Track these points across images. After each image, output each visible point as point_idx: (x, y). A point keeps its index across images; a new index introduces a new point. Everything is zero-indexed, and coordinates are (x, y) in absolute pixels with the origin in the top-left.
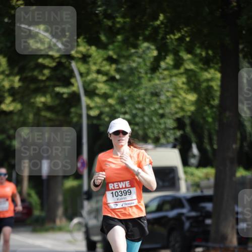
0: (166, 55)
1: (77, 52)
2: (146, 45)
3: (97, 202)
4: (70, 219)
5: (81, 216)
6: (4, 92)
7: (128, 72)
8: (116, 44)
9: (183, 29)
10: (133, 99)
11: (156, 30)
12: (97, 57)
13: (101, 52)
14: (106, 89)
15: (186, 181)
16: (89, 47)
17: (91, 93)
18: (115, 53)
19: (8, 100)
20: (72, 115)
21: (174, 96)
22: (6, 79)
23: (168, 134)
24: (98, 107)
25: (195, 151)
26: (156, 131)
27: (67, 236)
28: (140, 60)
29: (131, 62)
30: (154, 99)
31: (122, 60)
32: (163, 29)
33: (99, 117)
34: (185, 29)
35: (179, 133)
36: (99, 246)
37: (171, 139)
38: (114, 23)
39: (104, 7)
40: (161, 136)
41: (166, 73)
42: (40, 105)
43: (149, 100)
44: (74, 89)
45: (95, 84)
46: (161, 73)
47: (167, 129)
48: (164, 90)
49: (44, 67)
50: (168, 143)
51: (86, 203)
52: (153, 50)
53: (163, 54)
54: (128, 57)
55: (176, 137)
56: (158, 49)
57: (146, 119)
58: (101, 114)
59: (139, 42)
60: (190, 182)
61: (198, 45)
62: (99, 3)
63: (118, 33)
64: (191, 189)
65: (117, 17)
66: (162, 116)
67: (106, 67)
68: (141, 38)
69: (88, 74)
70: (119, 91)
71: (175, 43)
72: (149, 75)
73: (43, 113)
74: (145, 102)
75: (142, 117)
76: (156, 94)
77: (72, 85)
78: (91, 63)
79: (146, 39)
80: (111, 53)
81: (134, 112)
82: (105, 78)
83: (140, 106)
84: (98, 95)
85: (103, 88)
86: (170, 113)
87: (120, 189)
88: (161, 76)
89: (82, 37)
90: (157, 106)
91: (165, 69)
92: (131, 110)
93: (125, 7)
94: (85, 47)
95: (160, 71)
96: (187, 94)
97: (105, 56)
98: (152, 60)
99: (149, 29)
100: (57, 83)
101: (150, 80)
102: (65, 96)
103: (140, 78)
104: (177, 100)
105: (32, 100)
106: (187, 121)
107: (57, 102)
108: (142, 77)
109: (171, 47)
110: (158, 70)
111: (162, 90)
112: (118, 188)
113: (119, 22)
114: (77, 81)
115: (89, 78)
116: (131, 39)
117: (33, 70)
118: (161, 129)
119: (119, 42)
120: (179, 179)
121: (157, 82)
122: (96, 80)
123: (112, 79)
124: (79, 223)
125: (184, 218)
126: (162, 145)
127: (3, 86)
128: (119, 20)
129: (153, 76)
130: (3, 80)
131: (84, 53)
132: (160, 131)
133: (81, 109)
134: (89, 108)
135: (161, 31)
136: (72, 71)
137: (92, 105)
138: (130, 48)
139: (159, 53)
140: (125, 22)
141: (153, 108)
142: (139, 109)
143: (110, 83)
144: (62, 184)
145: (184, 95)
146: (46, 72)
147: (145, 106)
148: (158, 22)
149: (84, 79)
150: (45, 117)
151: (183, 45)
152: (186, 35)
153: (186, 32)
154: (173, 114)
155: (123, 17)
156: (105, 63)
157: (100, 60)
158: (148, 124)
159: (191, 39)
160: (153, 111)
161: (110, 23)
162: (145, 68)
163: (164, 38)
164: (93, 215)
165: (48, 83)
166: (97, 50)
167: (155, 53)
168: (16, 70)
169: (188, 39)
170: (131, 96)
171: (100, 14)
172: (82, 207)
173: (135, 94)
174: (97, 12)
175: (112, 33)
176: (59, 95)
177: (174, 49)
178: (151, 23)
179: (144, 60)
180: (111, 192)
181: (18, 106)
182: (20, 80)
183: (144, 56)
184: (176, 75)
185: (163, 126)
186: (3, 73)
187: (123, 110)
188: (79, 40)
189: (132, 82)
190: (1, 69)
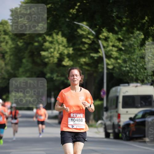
0: (149, 37)
1: (103, 36)
2: (138, 32)
3: (111, 112)
4: (97, 121)
5: (102, 119)
6: (64, 56)
7: (128, 46)
8: (122, 32)
11: (144, 24)
12: (112, 38)
13: (114, 35)
14: (116, 55)
16: (109, 33)
17: (109, 57)
18: (122, 36)
19: (66, 60)
20: (99, 68)
22: (66, 49)
23: (149, 78)
24: (112, 64)
26: (142, 77)
27: (95, 130)
28: (135, 40)
29: (130, 41)
30: (142, 60)
31: (125, 40)
32: (147, 24)
33: (113, 69)
36: (111, 135)
37: (150, 81)
38: (122, 21)
39: (117, 13)
40: (145, 79)
42: (83, 63)
43: (139, 60)
44: (100, 54)
45: (111, 52)
49: (85, 43)
50: (149, 82)
51: (105, 113)
52: (142, 35)
53: (147, 37)
54: (128, 39)
55: (153, 80)
56: (144, 34)
57: (137, 70)
58: (114, 67)
59: (135, 31)
62: (115, 11)
63: (124, 26)
65: (123, 18)
67: (117, 44)
68: (135, 29)
69: (108, 47)
70: (123, 56)
71: (153, 31)
72: (139, 48)
73: (84, 67)
74: (137, 62)
75: (135, 70)
76: (143, 58)
77: (99, 52)
78: (109, 42)
79: (138, 30)
80: (120, 36)
81: (131, 66)
82: (116, 49)
83: (134, 64)
84: (112, 58)
85: (115, 54)
89: (105, 28)
90: (143, 63)
92: (129, 66)
93: (127, 13)
94: (106, 33)
97: (117, 38)
98: (141, 40)
99: (140, 24)
100: (92, 52)
101: (140, 50)
102: (96, 58)
103: (134, 49)
105: (79, 60)
107: (91, 61)
108: (136, 49)
109: (151, 33)
110: (144, 45)
111: (145, 55)
113: (124, 21)
114: (102, 50)
115: (108, 49)
116: (130, 30)
117: (79, 45)
119: (124, 31)
121: (143, 51)
122: (112, 50)
123: (120, 50)
124: (101, 123)
126: (146, 84)
127: (64, 53)
128: (125, 19)
129: (141, 48)
130: (64, 50)
131: (107, 37)
132: (144, 77)
133: (103, 65)
134: (108, 64)
136: (99, 46)
137: (109, 63)
138: (130, 34)
139: (145, 37)
140: (127, 21)
141: (141, 65)
142: (134, 65)
143: (119, 52)
146: (86, 46)
147: (137, 64)
148: (145, 21)
149: (105, 49)
150: (85, 69)
155: (126, 18)
156: (116, 41)
157: (114, 40)
158: (138, 73)
160: (141, 66)
161: (119, 21)
162: (137, 44)
163: (147, 29)
164: (108, 119)
165: (87, 52)
166: (112, 35)
167: (143, 37)
168: (71, 45)
170: (130, 59)
171: (115, 17)
172: (103, 115)
173: (131, 57)
174: (113, 15)
175: (120, 26)
176: (92, 58)
179: (137, 40)
181: (72, 63)
182: (73, 50)
183: (137, 38)
185: (146, 74)
186: (64, 46)
187: (125, 65)
188: (104, 30)
189: (130, 51)
190: (63, 44)
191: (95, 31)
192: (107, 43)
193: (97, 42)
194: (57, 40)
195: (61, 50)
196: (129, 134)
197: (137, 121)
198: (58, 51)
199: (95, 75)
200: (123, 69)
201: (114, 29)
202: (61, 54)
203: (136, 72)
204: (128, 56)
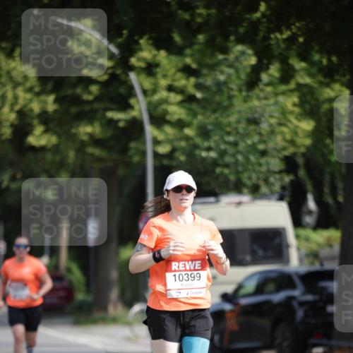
0: (270, 63)
1: (139, 59)
2: (240, 48)
4: (129, 305)
5: (145, 301)
6: (32, 118)
7: (214, 88)
8: (196, 47)
9: (294, 24)
10: (221, 129)
11: (255, 25)
12: (167, 67)
13: (173, 58)
14: (180, 114)
15: (298, 249)
16: (156, 52)
17: (159, 120)
18: (194, 60)
19: (39, 130)
20: (132, 152)
21: (280, 124)
22: (35, 99)
23: (272, 180)
24: (169, 141)
25: (312, 204)
26: (254, 176)
27: (124, 331)
28: (231, 71)
29: (217, 73)
30: (252, 127)
31: (205, 71)
32: (266, 25)
33: (170, 155)
34: (298, 24)
35: (287, 179)
37: (277, 187)
38: (193, 16)
40: (262, 183)
41: (269, 89)
42: (85, 138)
43: (245, 129)
44: (134, 113)
45: (164, 106)
46: (262, 90)
47: (270, 172)
48: (266, 115)
49: (90, 81)
50: (272, 193)
52: (250, 55)
53: (265, 61)
54: (213, 67)
55: (284, 184)
56: (257, 54)
57: (240, 157)
58: (174, 150)
59: (230, 45)
60: (304, 251)
61: (316, 48)
63: (199, 29)
64: (306, 261)
65: (197, 7)
66: (264, 153)
67: (182, 82)
68: (232, 38)
69: (154, 91)
70: (200, 117)
71: (283, 46)
72: (244, 93)
73: (90, 150)
74: (238, 133)
75: (234, 155)
76: (254, 121)
77: (132, 107)
78: (159, 76)
79: (241, 40)
80: (188, 60)
81: (223, 147)
82: (179, 98)
83: (231, 139)
84: (169, 122)
85: (176, 111)
86: (275, 149)
87: (186, 270)
88: (262, 95)
89: (146, 37)
90: (256, 138)
91: (268, 84)
92: (218, 145)
94: (150, 51)
95: (261, 86)
96: (299, 121)
97: (180, 65)
98: (248, 70)
99: (245, 25)
100: (112, 106)
101: (245, 101)
102: (121, 124)
103: (230, 98)
104: (285, 129)
105: (74, 131)
106: (301, 161)
107: (109, 133)
108: (235, 96)
109: (276, 52)
110: (258, 85)
111: (262, 115)
112: (184, 269)
113: (200, 15)
114: (138, 102)
115: (156, 97)
116: (219, 40)
117: (75, 85)
118: (262, 173)
119: (201, 44)
120: (288, 246)
121: (256, 103)
122: (166, 101)
123: (190, 99)
125: (295, 304)
126: (264, 197)
127: (32, 110)
128: (201, 11)
129: (250, 94)
130: (31, 100)
131: (149, 61)
132: (261, 176)
133: (144, 143)
134: (156, 142)
135: (262, 28)
136: (131, 88)
137: (161, 137)
138: (217, 54)
139: (260, 61)
140: (209, 15)
141: (249, 142)
142: (230, 143)
143: (187, 105)
144: (117, 254)
145: (295, 122)
146: (94, 89)
147: (238, 139)
148: (258, 15)
149: (148, 99)
150: (92, 155)
151: (294, 47)
152: (299, 33)
153: (299, 29)
154: (279, 151)
155: (207, 7)
156: (179, 75)
157: (172, 71)
158: (243, 165)
159: (305, 40)
160: (250, 146)
161: (187, 16)
162: (239, 82)
163: (266, 38)
165: (96, 106)
166: (167, 57)
167: (253, 61)
168: (50, 86)
169: (301, 40)
170: (218, 125)
173: (222, 120)
175: (191, 30)
176: (112, 122)
177: (281, 54)
178: (248, 16)
179: (237, 71)
180: (174, 273)
181: (53, 139)
182: (56, 101)
183: (237, 64)
184: (283, 93)
185: (264, 169)
186: (30, 90)
187: (206, 144)
188: (142, 41)
189: (219, 104)
190: (28, 84)
191: (119, 46)
192: (151, 80)
193: (123, 77)
194: (9, 73)
195: (21, 101)
196: (221, 340)
197: (244, 301)
198: (12, 105)
199: (121, 171)
200: (200, 155)
201: (171, 39)
202: (22, 114)
203: (236, 163)
204: (213, 117)
